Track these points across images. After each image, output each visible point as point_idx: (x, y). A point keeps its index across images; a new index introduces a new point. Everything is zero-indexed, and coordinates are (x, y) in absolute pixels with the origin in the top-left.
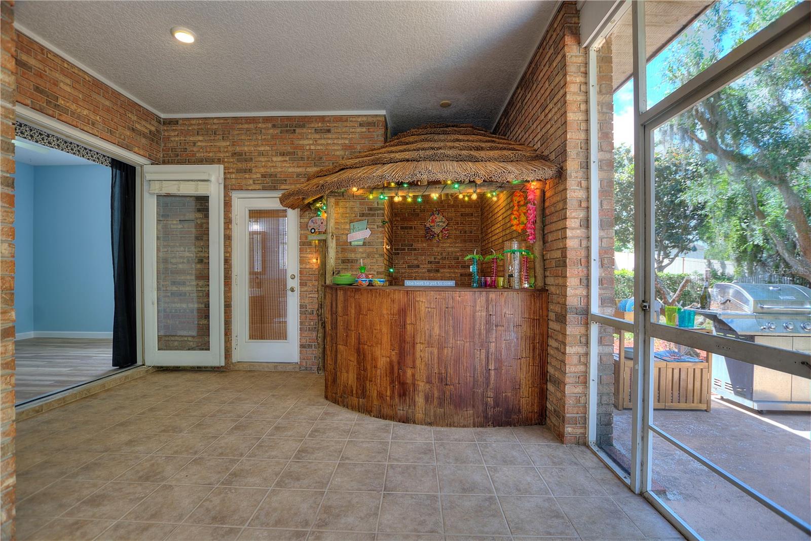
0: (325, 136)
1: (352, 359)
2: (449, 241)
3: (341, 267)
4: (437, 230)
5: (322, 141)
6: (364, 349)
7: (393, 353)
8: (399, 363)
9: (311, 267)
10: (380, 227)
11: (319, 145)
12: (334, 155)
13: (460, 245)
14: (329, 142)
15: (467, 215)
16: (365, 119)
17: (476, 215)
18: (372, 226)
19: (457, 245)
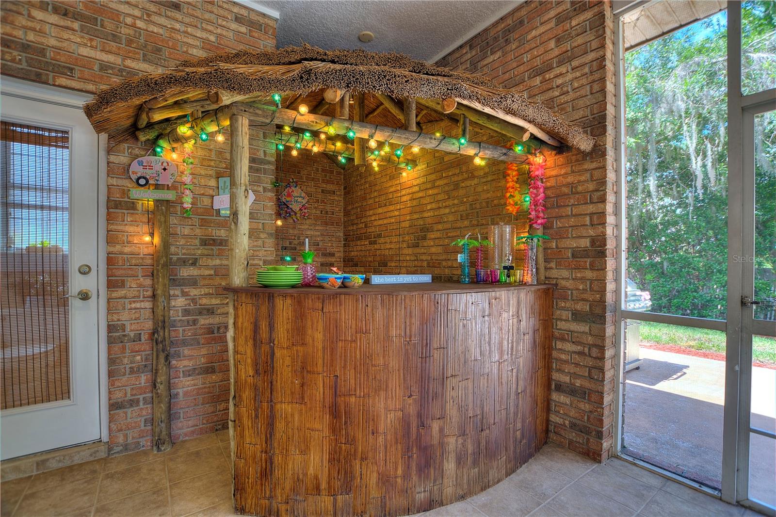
0: (169, 14)
1: (317, 426)
2: (308, 222)
3: (199, 252)
4: (295, 207)
5: (162, 21)
6: (347, 405)
7: (410, 401)
8: (419, 416)
9: (136, 250)
10: (270, 191)
11: (154, 24)
12: (186, 52)
13: (320, 228)
14: (177, 26)
15: (329, 192)
16: (244, 12)
17: (338, 193)
18: (255, 188)
19: (317, 228)
